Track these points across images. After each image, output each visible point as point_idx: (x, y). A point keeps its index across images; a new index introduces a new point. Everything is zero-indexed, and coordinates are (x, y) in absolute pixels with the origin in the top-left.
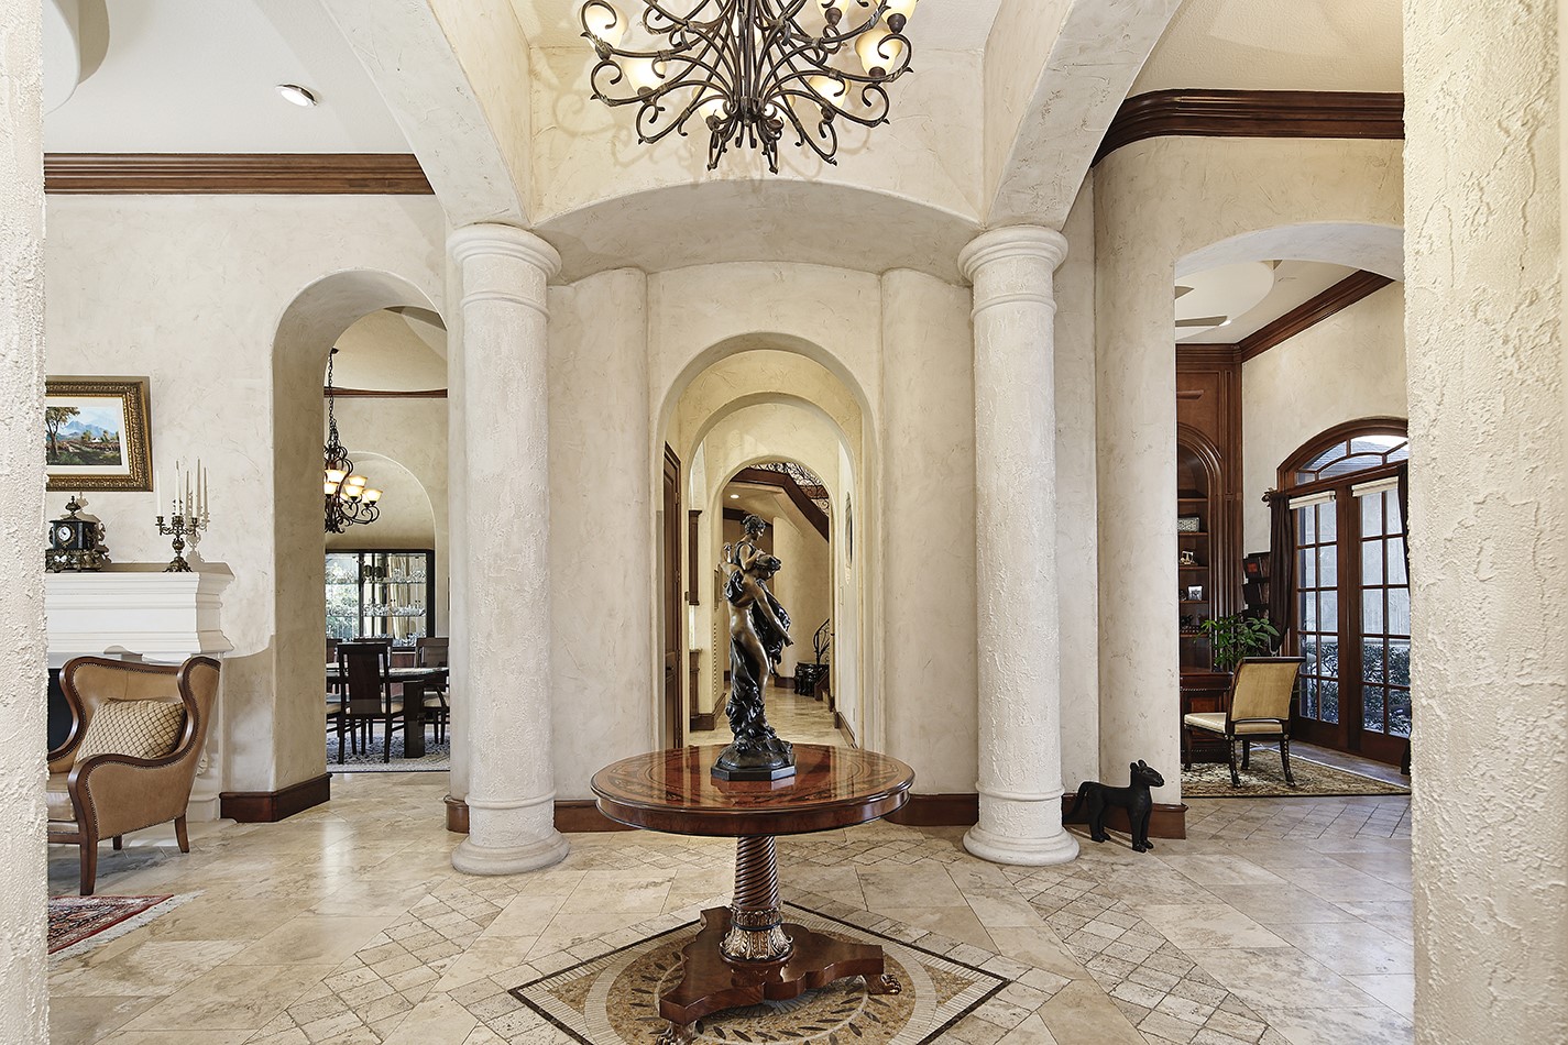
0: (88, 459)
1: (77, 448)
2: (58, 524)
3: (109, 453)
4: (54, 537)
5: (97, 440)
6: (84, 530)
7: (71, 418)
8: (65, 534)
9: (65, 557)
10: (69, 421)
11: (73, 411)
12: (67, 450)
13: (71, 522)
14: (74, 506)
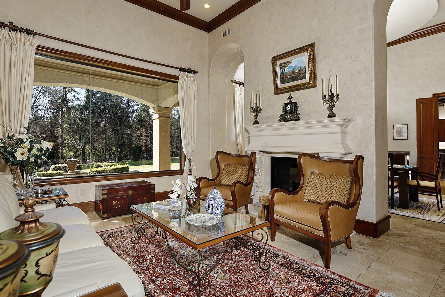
0: (294, 79)
1: (291, 76)
2: (286, 105)
3: (301, 75)
4: (284, 109)
5: (298, 71)
6: (294, 105)
7: (289, 65)
8: (289, 108)
9: (289, 116)
10: (289, 66)
11: (290, 62)
12: (288, 77)
13: (290, 103)
14: (290, 98)
